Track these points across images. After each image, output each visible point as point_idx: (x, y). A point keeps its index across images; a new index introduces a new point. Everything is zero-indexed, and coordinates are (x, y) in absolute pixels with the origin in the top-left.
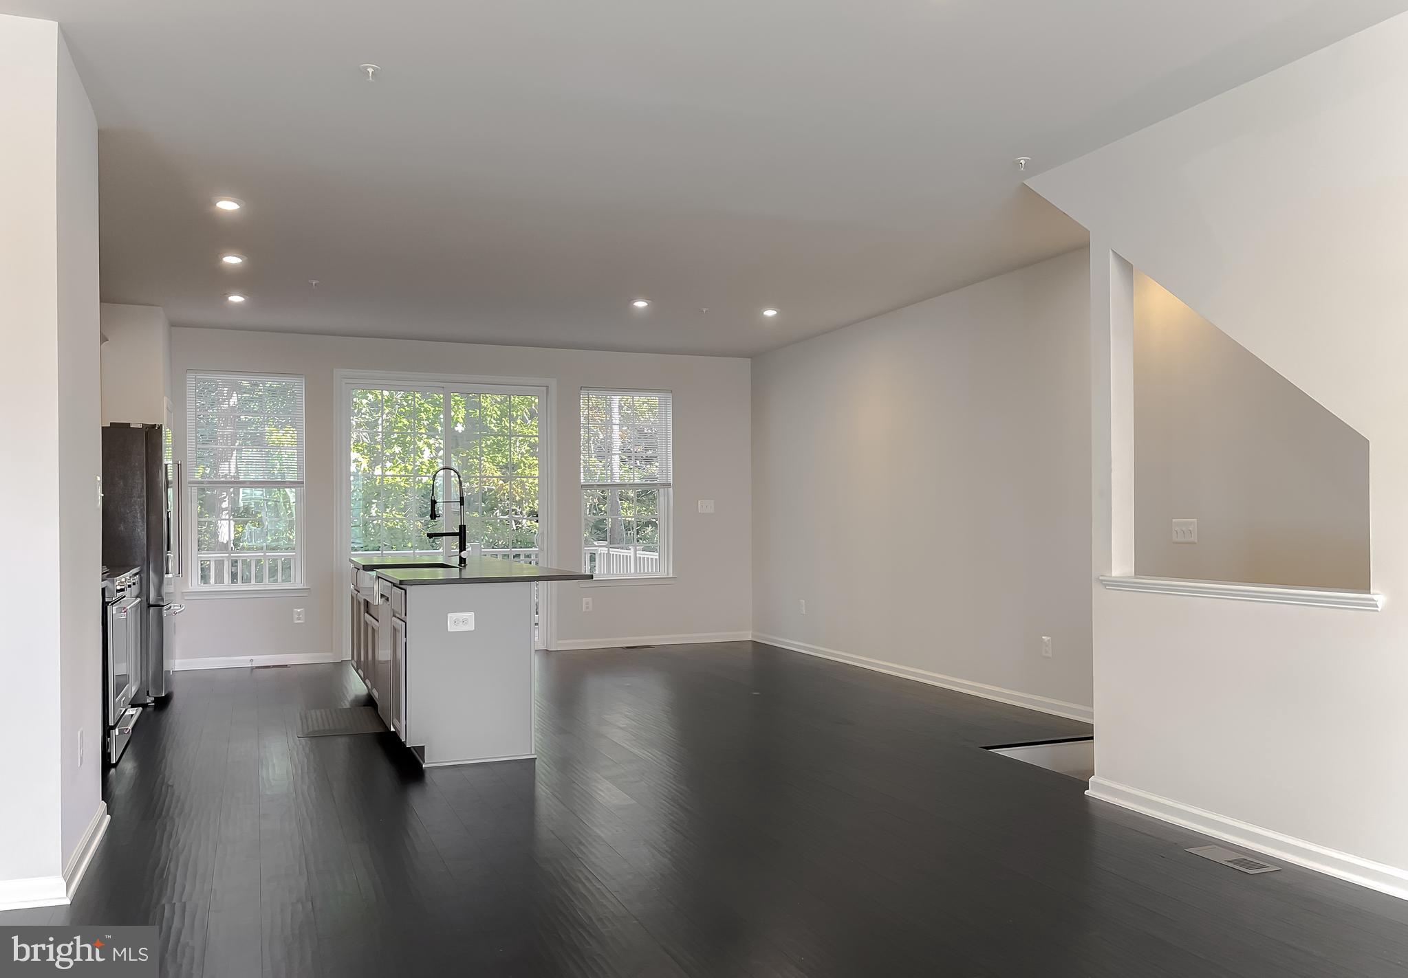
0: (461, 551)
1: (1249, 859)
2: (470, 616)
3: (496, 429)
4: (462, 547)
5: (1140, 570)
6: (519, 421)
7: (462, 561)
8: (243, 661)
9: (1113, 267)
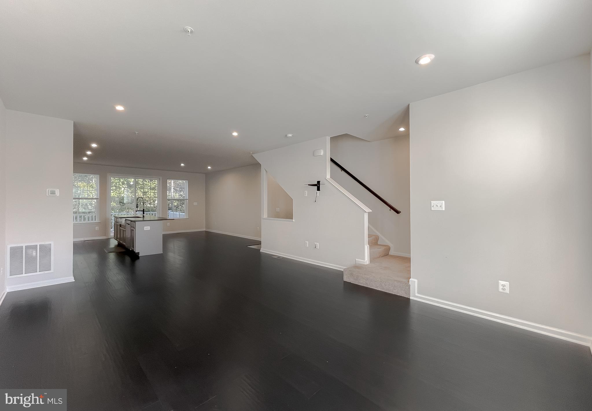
0: (143, 214)
1: (279, 257)
2: (149, 227)
3: (141, 184)
4: (144, 213)
5: (268, 217)
6: (147, 182)
7: (143, 216)
8: (82, 239)
9: (265, 172)
